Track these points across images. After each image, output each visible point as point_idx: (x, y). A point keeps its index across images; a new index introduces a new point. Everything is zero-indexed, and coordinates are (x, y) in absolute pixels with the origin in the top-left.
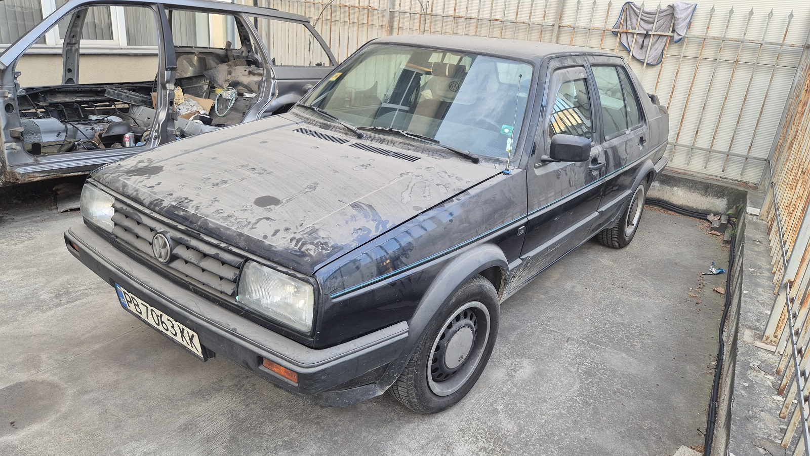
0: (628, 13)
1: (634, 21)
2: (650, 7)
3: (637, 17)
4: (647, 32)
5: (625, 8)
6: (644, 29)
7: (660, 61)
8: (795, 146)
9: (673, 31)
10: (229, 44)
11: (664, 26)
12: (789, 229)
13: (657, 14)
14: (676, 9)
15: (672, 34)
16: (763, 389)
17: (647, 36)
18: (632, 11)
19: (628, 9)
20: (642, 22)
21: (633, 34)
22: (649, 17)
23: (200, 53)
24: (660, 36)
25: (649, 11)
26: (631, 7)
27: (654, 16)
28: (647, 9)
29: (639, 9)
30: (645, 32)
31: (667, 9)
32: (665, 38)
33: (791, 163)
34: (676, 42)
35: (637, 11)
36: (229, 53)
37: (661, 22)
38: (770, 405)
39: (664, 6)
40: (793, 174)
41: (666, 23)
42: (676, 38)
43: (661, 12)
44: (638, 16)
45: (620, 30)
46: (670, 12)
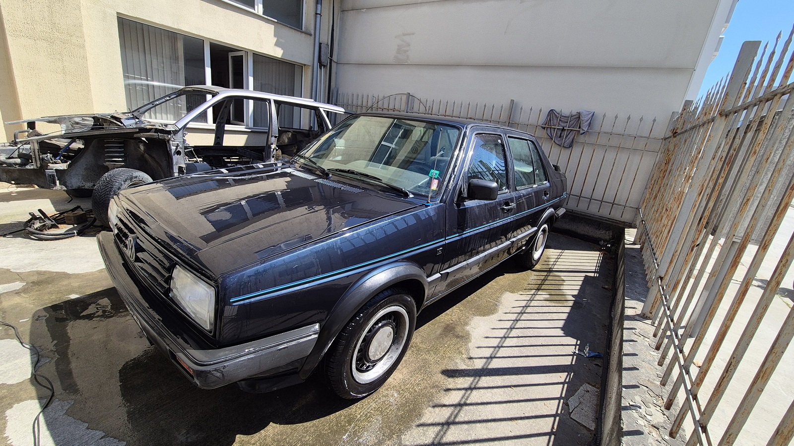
0: (552, 116)
1: (555, 121)
2: (566, 113)
3: (557, 118)
4: (563, 128)
6: (562, 126)
7: (571, 146)
8: (659, 196)
9: (580, 128)
10: (311, 127)
11: (574, 125)
12: (657, 246)
13: (570, 117)
14: (582, 114)
15: (579, 130)
16: (642, 347)
17: (563, 130)
18: (554, 115)
19: (552, 114)
21: (555, 128)
22: (565, 119)
23: (294, 132)
24: (572, 130)
25: (565, 115)
26: (554, 112)
27: (568, 118)
29: (559, 114)
30: (562, 128)
31: (576, 114)
32: (575, 132)
33: (656, 207)
34: (581, 134)
35: (557, 115)
36: (310, 132)
37: (572, 122)
38: (648, 358)
39: (574, 113)
40: (659, 213)
42: (582, 132)
43: (572, 116)
46: (578, 116)
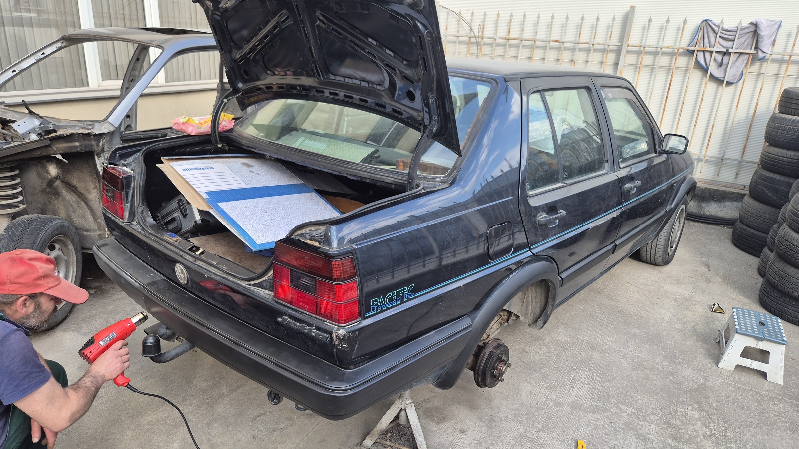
0: (705, 31)
1: (712, 39)
2: (729, 25)
3: (715, 35)
4: (727, 50)
5: (702, 26)
6: (723, 47)
7: (739, 79)
9: (756, 48)
11: (746, 44)
13: (738, 32)
14: (760, 26)
15: (755, 52)
17: (726, 54)
18: (709, 29)
19: (705, 27)
20: (721, 41)
21: (711, 52)
22: (729, 35)
24: (741, 54)
25: (728, 29)
26: (709, 25)
27: (734, 34)
28: (726, 27)
29: (718, 27)
30: (724, 50)
31: (749, 26)
32: (746, 56)
34: (759, 60)
35: (716, 29)
37: (743, 40)
39: (745, 24)
41: (748, 41)
42: (760, 55)
43: (742, 29)
44: (717, 35)
45: (697, 48)
46: (752, 29)
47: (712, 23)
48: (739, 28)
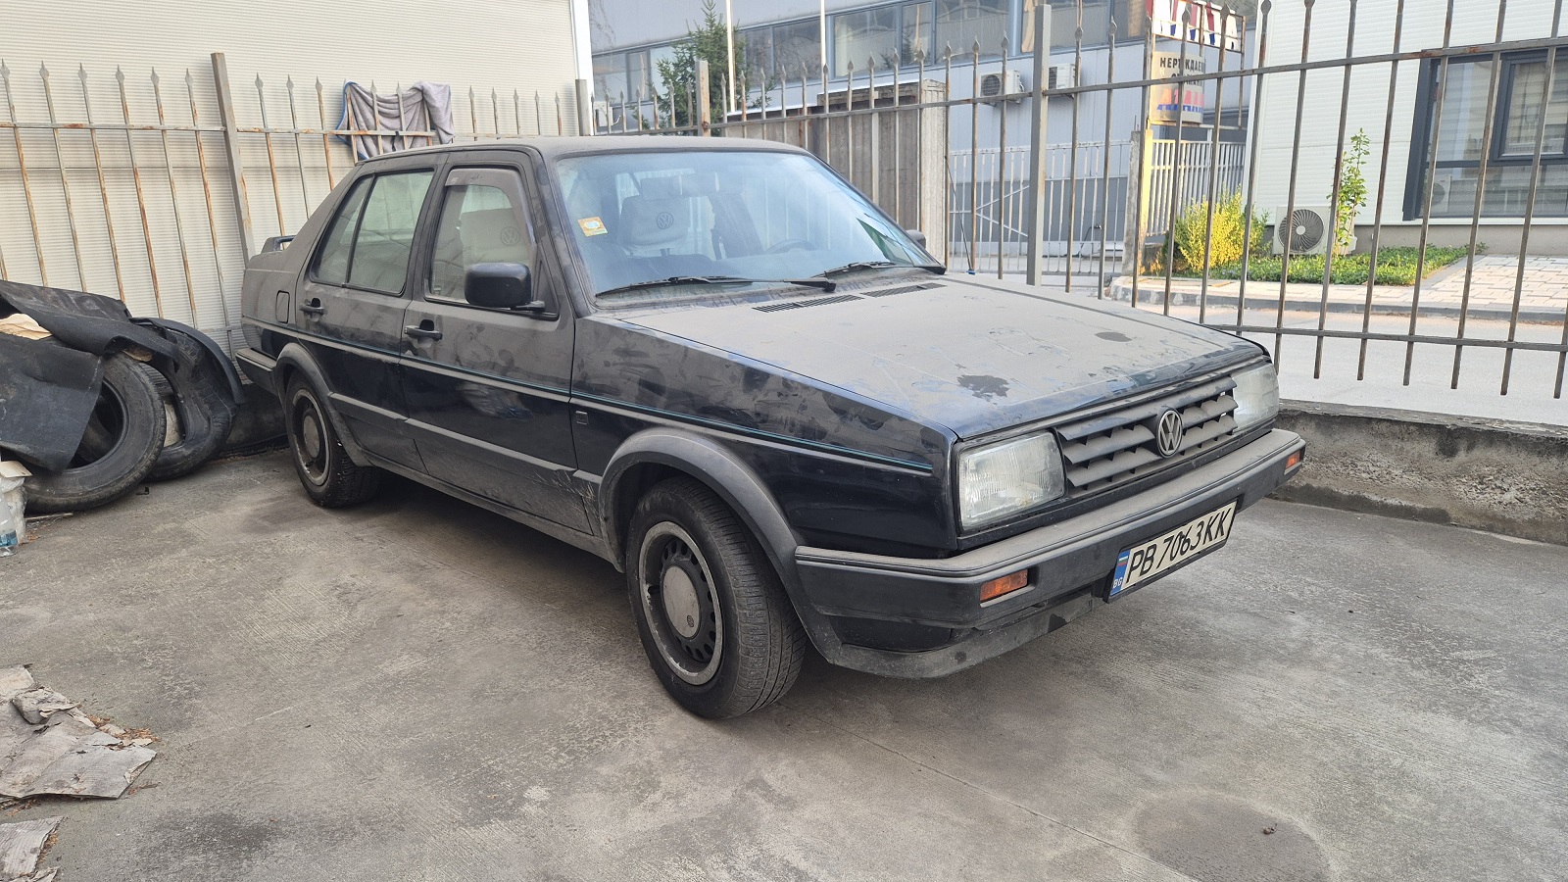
0: (354, 101)
1: (369, 116)
2: (385, 90)
3: (369, 108)
4: (396, 133)
5: (348, 93)
11: (416, 122)
13: (401, 103)
14: (430, 93)
18: (357, 95)
19: (352, 95)
20: (382, 118)
21: (376, 136)
22: (388, 108)
24: (415, 138)
25: (386, 98)
26: (358, 92)
27: (396, 105)
28: (380, 94)
29: (370, 94)
30: (392, 133)
31: (412, 93)
32: (424, 141)
35: (369, 98)
37: (411, 115)
39: (405, 89)
41: (417, 117)
42: (445, 138)
43: (405, 99)
44: (373, 108)
45: (351, 132)
46: (419, 98)
47: (360, 88)
48: (400, 96)
